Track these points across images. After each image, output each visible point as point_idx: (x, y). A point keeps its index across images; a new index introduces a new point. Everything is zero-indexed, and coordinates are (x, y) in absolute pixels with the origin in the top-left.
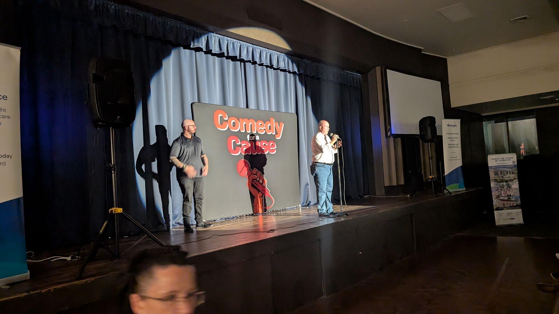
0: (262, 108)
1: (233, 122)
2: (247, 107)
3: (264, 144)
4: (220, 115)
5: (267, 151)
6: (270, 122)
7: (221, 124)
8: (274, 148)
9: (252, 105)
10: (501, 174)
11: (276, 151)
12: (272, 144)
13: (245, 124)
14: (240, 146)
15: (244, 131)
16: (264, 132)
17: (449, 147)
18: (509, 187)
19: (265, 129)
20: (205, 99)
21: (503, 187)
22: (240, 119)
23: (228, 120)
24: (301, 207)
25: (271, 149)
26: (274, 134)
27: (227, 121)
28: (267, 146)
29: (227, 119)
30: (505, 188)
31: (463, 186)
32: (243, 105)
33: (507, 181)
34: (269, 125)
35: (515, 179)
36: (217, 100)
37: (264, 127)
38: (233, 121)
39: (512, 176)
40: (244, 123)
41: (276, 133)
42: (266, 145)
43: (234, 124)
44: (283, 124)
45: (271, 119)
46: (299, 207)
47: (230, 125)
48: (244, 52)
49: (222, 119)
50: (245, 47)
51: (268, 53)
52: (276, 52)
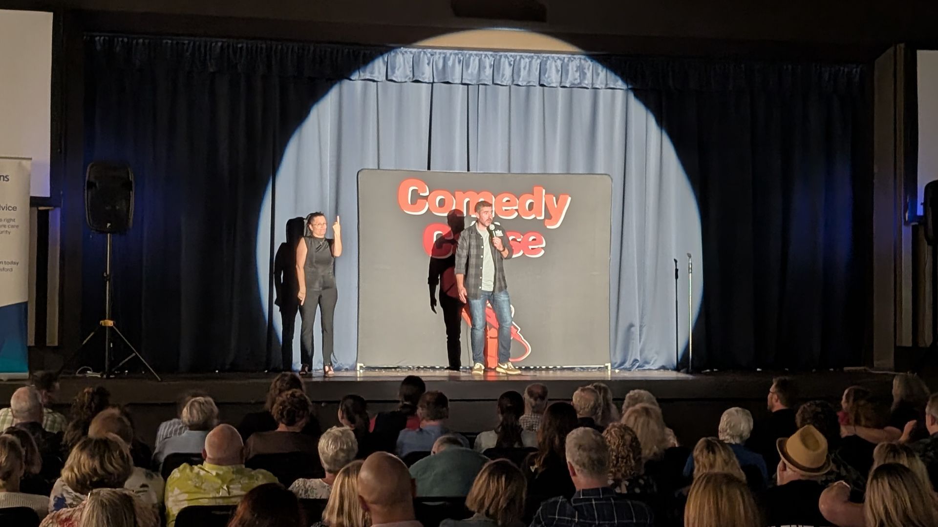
1: (441, 199)
4: (412, 188)
5: (519, 252)
6: (533, 195)
7: (414, 202)
8: (541, 246)
11: (543, 252)
12: (533, 238)
13: (468, 203)
16: (516, 214)
19: (517, 210)
22: (457, 193)
23: (428, 196)
24: (611, 369)
25: (531, 247)
26: (542, 217)
27: (426, 198)
28: (520, 242)
29: (427, 194)
34: (528, 202)
37: (516, 206)
38: (440, 197)
40: (466, 200)
41: (548, 216)
42: (519, 240)
43: (442, 203)
44: (569, 199)
45: (536, 189)
46: (607, 367)
47: (432, 203)
48: (470, 71)
49: (415, 194)
50: (474, 60)
51: (537, 60)
52: (558, 55)
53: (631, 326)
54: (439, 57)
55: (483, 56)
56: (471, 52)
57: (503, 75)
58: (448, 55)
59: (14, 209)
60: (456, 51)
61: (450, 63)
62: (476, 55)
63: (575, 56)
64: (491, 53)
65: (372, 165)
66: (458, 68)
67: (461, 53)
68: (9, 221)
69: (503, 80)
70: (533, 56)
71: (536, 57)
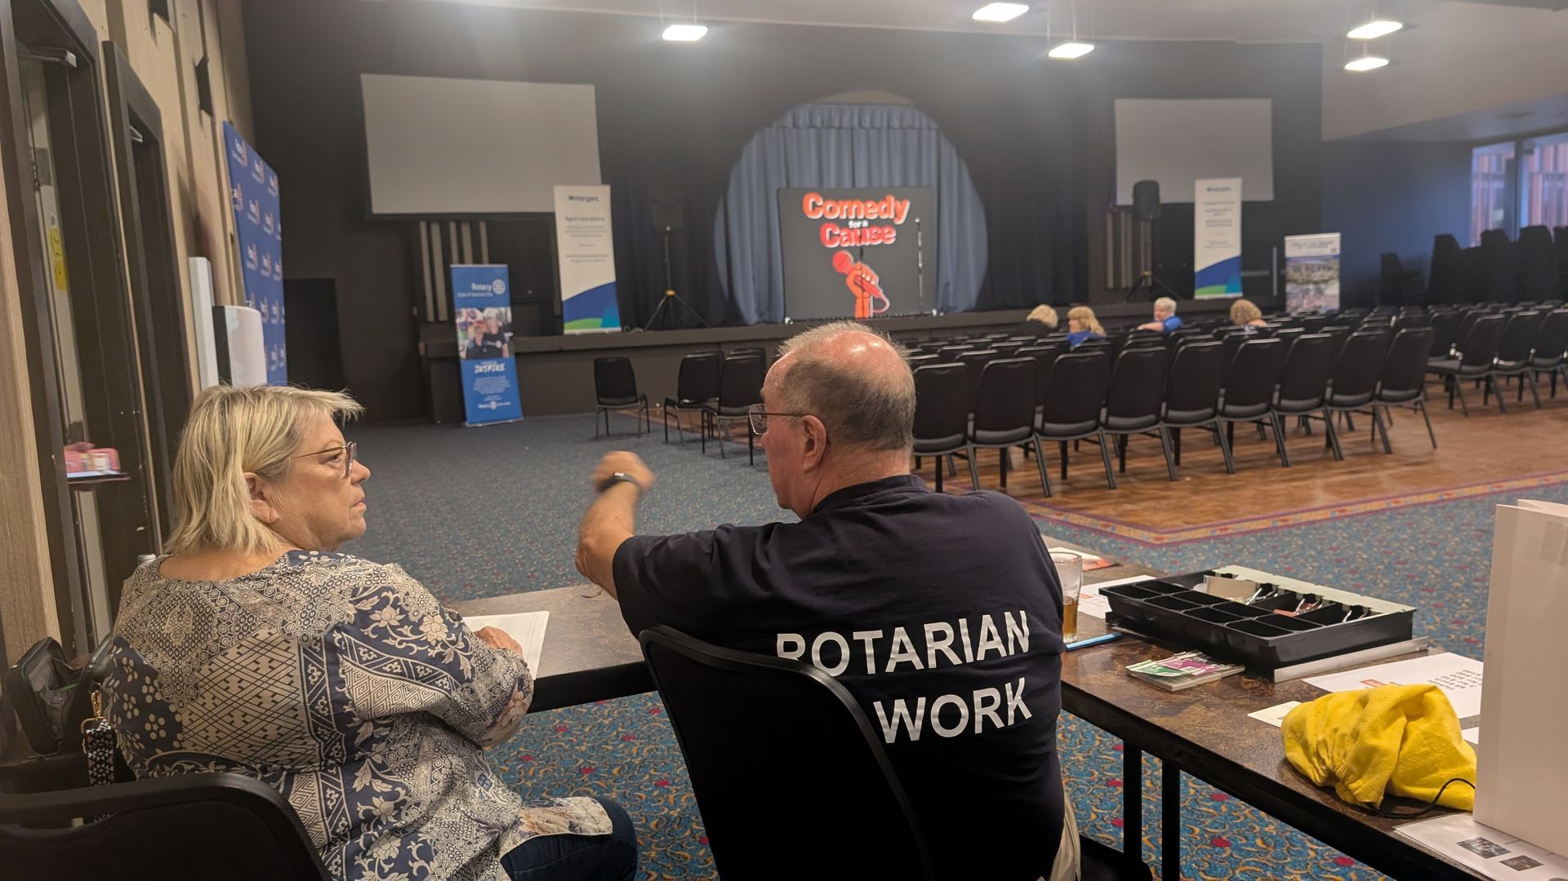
0: (875, 184)
2: (854, 185)
3: (874, 231)
4: (812, 200)
5: (879, 240)
6: (886, 202)
7: (814, 209)
8: (892, 236)
9: (862, 182)
10: (1307, 269)
11: (893, 239)
12: (887, 230)
14: (839, 235)
15: (844, 217)
16: (876, 215)
17: (1207, 226)
18: (1320, 292)
19: (877, 212)
20: (795, 184)
21: (1307, 292)
22: (840, 202)
25: (887, 236)
26: (892, 216)
27: (821, 206)
29: (821, 203)
30: (1312, 293)
31: (1240, 288)
32: (848, 184)
33: (1316, 283)
34: (884, 206)
35: (1332, 278)
36: (811, 179)
37: (876, 210)
38: (829, 206)
39: (1327, 274)
40: (846, 207)
41: (896, 215)
42: (879, 232)
43: (831, 208)
44: (908, 204)
45: (888, 197)
47: (825, 210)
48: (845, 119)
49: (814, 203)
52: (899, 107)
53: (948, 284)
59: (603, 219)
65: (784, 185)
66: (838, 117)
68: (601, 227)
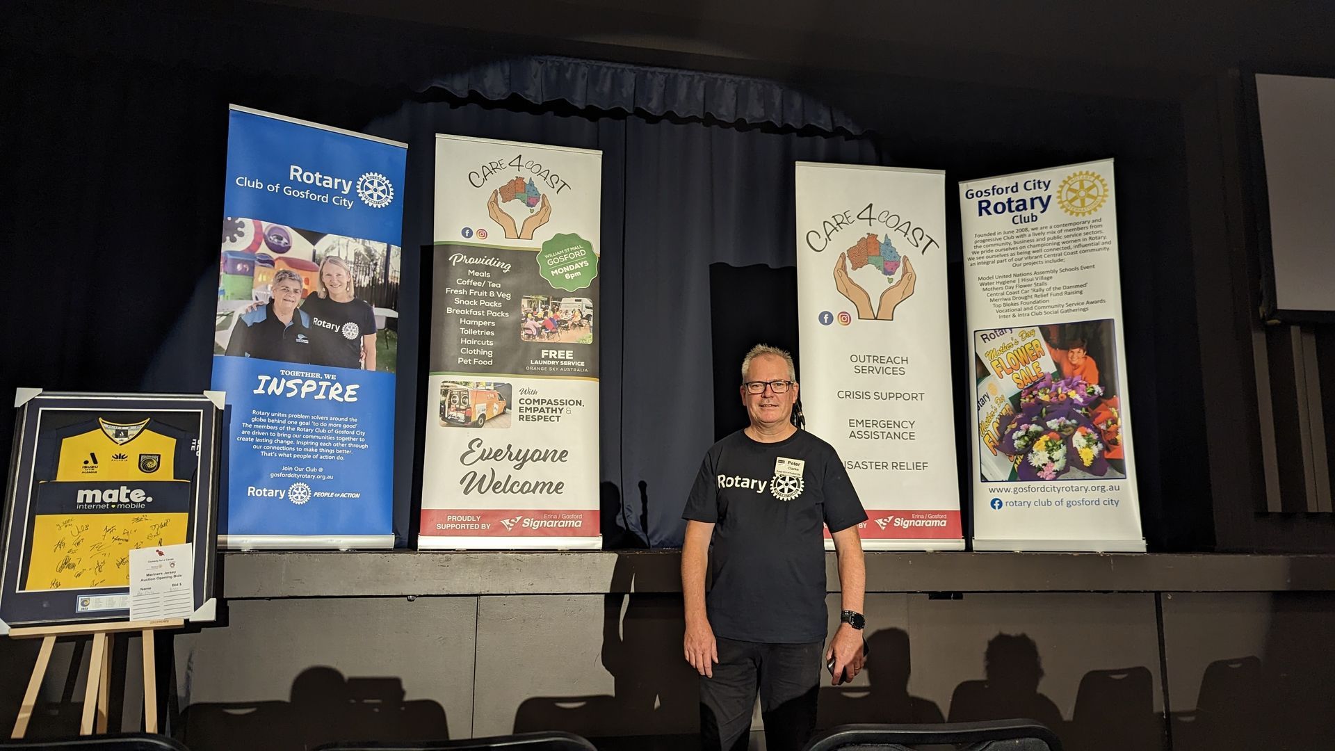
48: (597, 90)
50: (606, 74)
51: (699, 81)
52: (732, 77)
54: (551, 67)
55: (619, 70)
56: (601, 63)
57: (650, 100)
58: (565, 64)
60: (579, 61)
61: (568, 75)
62: (608, 68)
63: (757, 80)
64: (631, 67)
66: (581, 83)
67: (585, 63)
69: (649, 105)
70: (694, 76)
71: (698, 77)
